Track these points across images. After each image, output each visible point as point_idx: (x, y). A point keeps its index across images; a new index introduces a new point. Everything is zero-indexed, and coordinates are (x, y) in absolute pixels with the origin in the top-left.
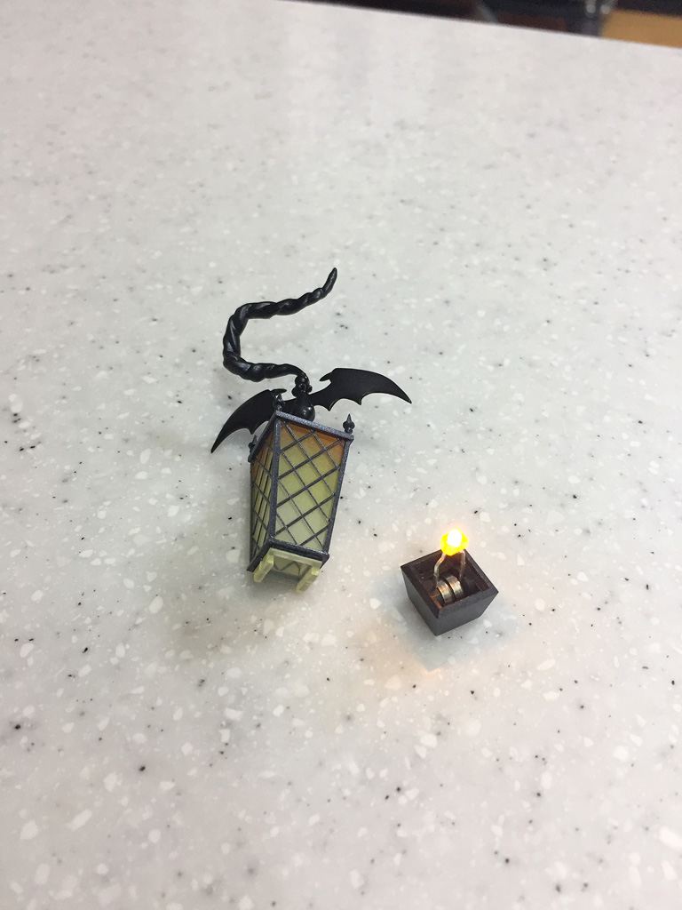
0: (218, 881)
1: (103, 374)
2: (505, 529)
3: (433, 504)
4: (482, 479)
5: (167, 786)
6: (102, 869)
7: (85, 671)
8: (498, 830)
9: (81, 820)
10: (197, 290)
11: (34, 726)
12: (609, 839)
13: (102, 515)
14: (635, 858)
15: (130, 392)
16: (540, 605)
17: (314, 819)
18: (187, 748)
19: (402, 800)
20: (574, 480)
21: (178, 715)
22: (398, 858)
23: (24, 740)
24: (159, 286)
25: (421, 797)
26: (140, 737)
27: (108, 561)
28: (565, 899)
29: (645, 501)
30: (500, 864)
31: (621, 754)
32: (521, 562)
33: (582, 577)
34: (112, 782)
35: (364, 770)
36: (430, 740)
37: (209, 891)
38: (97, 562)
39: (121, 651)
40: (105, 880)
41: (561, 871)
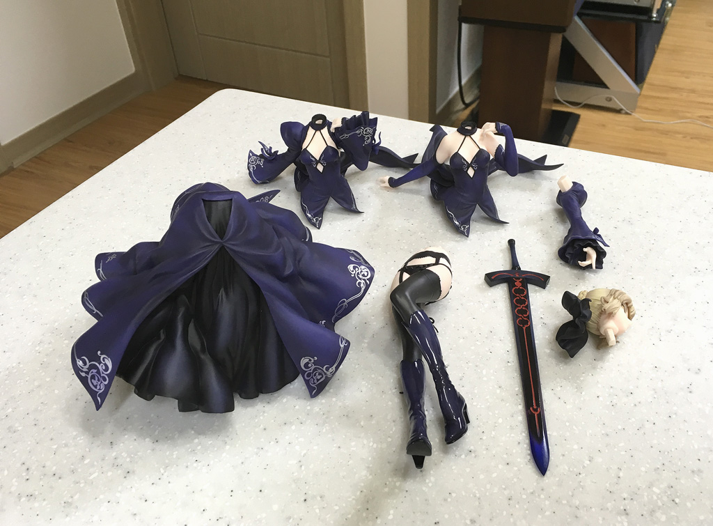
0: (534, 491)
1: (462, 340)
2: (608, 403)
3: (583, 393)
4: (599, 386)
5: (516, 469)
6: (504, 487)
7: (484, 438)
8: (608, 485)
9: (495, 475)
10: (486, 306)
11: (475, 452)
12: (639, 489)
13: (476, 391)
14: (646, 494)
15: (473, 348)
16: (620, 427)
17: (557, 479)
18: (519, 460)
19: (581, 476)
20: (631, 387)
21: (514, 451)
22: (581, 489)
23: (473, 455)
24: (472, 303)
25: (586, 475)
26: (505, 456)
27: (483, 406)
28: (626, 501)
29: (655, 396)
30: (609, 492)
31: (643, 469)
32: (613, 414)
33: (633, 419)
34: (500, 466)
35: (569, 469)
36: (588, 462)
37: (532, 493)
38: (479, 406)
39: (493, 433)
40: (505, 489)
41: (625, 495)
